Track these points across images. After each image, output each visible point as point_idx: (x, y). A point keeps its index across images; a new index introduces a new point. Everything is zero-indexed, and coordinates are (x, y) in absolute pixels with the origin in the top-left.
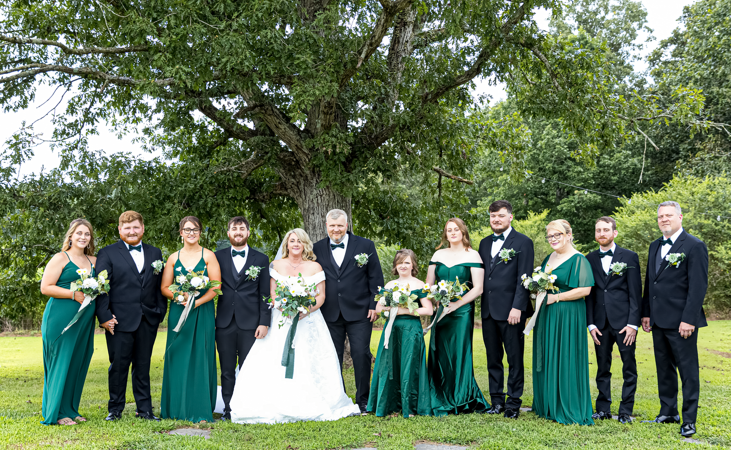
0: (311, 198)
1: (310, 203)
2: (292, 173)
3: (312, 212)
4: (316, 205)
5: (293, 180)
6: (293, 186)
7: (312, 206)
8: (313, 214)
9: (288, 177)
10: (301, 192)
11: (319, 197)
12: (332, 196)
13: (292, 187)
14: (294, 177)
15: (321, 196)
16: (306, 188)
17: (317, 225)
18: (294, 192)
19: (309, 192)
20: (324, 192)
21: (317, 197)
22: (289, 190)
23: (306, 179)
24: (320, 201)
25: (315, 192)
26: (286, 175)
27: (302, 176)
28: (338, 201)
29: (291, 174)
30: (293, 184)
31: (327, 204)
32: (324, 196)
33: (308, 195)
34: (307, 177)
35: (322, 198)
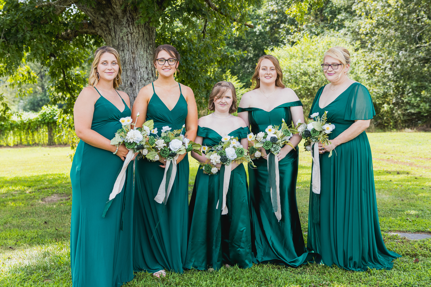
0: (121, 36)
1: (120, 40)
2: (102, 12)
3: (121, 49)
4: (126, 42)
5: (102, 19)
6: (101, 24)
7: (121, 43)
8: (123, 50)
9: (97, 16)
10: (110, 30)
11: (129, 35)
12: (141, 35)
13: (100, 26)
14: (103, 16)
15: (131, 34)
16: (116, 26)
17: (127, 61)
18: (102, 30)
19: (118, 29)
20: (135, 30)
21: (127, 35)
22: (97, 29)
23: (116, 17)
24: (130, 39)
25: (125, 30)
26: (95, 13)
27: (112, 15)
28: (146, 39)
29: (100, 13)
30: (102, 22)
31: (137, 41)
32: (134, 34)
33: (118, 33)
34: (117, 16)
35: (133, 36)
